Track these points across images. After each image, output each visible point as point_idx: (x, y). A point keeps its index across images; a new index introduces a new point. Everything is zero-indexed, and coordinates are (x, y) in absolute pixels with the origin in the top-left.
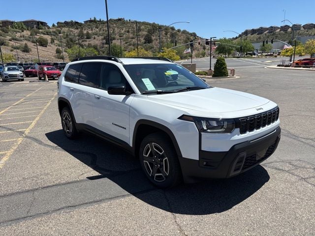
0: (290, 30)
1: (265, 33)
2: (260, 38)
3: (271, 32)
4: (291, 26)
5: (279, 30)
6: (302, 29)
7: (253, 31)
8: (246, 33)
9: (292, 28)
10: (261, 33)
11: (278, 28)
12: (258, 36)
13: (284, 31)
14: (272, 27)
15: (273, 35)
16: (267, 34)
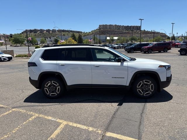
0: (51, 32)
1: (38, 32)
2: (35, 35)
3: (41, 33)
4: (51, 30)
5: (45, 32)
6: (57, 32)
7: (31, 31)
8: (26, 31)
9: (52, 31)
10: (36, 33)
11: (45, 30)
12: (35, 34)
13: (48, 32)
14: (41, 30)
15: (43, 34)
16: (40, 33)
